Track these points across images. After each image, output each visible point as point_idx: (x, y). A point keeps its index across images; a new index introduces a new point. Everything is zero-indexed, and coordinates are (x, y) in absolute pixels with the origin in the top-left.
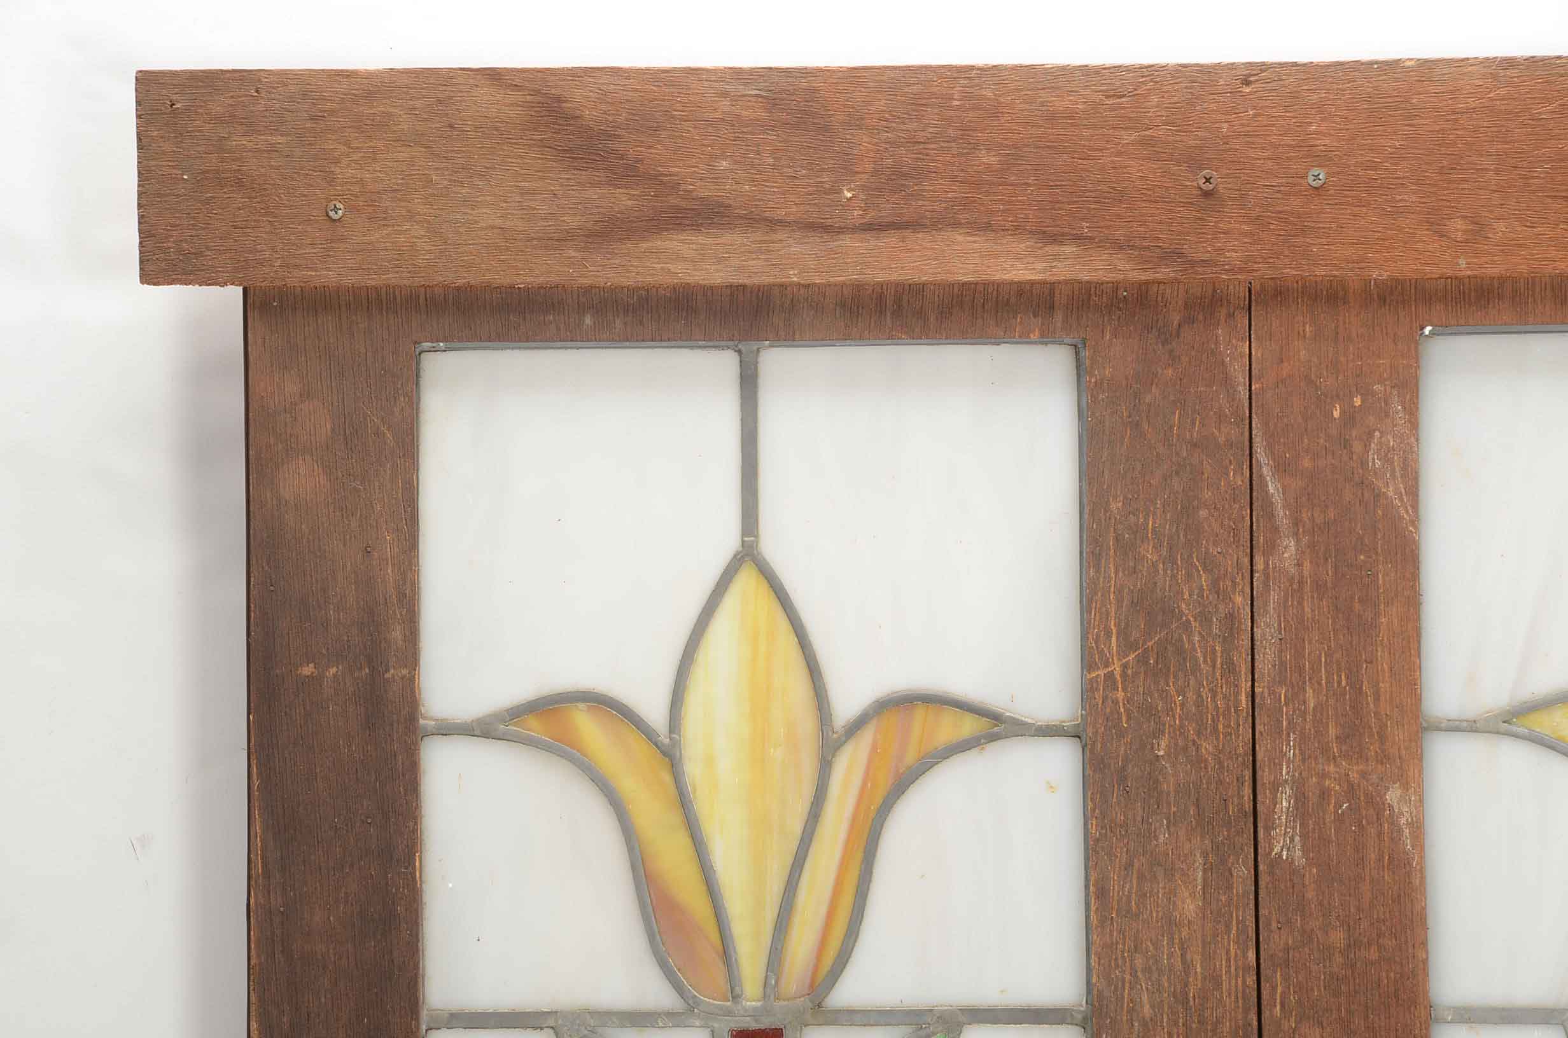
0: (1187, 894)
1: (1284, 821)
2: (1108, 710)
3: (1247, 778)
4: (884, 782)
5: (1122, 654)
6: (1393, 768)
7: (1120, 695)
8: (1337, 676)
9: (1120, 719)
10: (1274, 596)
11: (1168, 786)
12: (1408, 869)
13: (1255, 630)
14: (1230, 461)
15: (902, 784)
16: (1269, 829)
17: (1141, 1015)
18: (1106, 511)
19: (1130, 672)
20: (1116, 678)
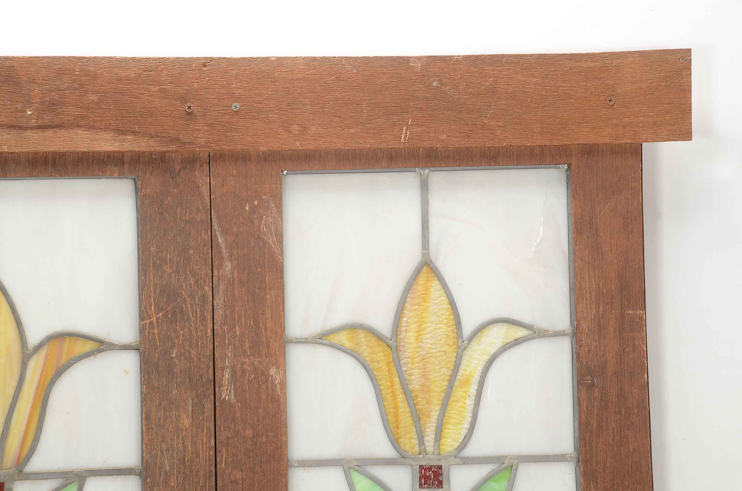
0: (185, 417)
1: (226, 383)
2: (150, 338)
3: (211, 366)
4: (51, 372)
5: (157, 313)
6: (273, 359)
7: (156, 331)
8: (249, 320)
9: (156, 341)
10: (222, 287)
11: (177, 370)
12: (279, 402)
13: (214, 301)
14: (202, 229)
15: (59, 372)
16: (221, 386)
17: (164, 470)
18: (149, 251)
19: (160, 321)
20: (154, 324)
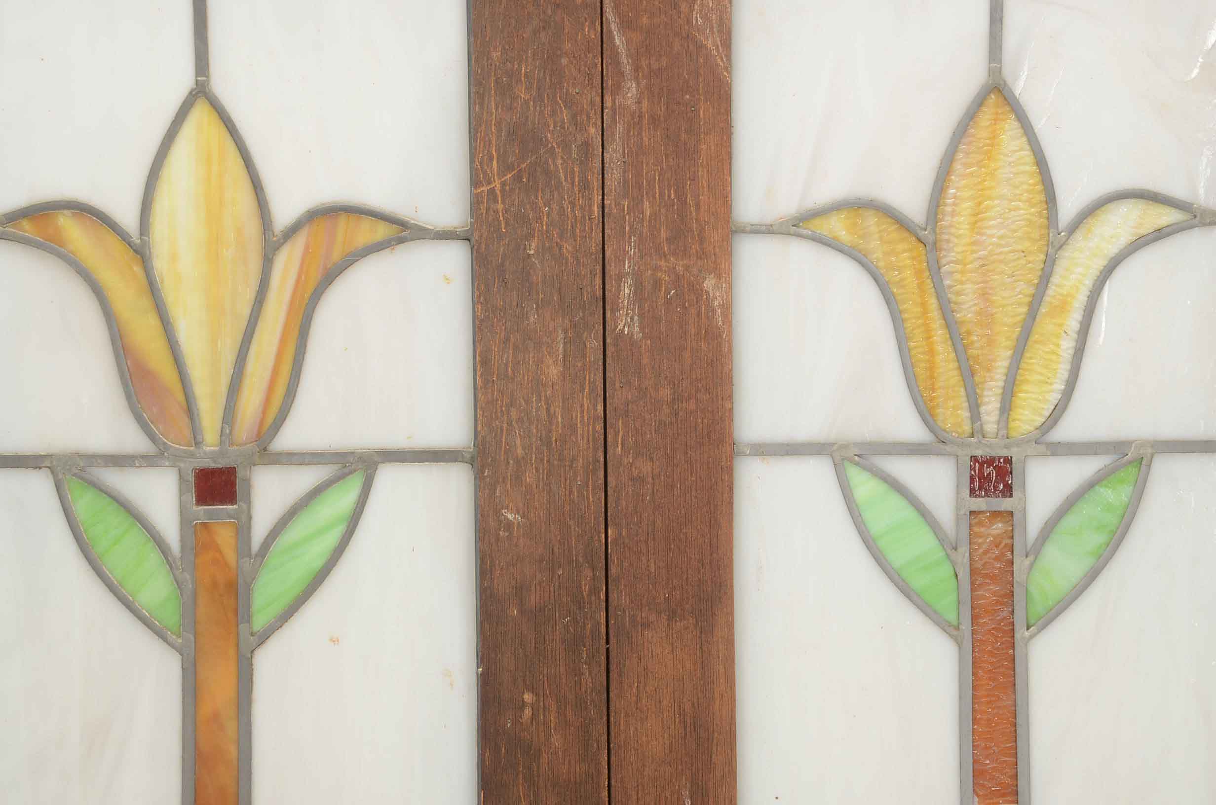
0: (551, 362)
1: (626, 304)
2: (490, 218)
3: (598, 271)
4: (315, 276)
5: (501, 174)
6: (710, 262)
7: (500, 206)
8: (668, 190)
9: (500, 224)
10: (620, 128)
11: (537, 278)
12: (719, 340)
13: (605, 154)
14: (586, 19)
15: (330, 277)
16: (613, 311)
17: (515, 454)
18: (488, 60)
19: (508, 188)
20: (496, 193)
